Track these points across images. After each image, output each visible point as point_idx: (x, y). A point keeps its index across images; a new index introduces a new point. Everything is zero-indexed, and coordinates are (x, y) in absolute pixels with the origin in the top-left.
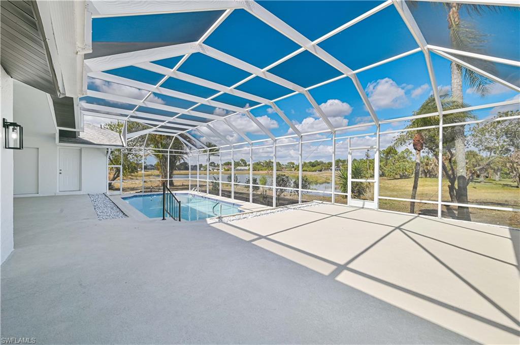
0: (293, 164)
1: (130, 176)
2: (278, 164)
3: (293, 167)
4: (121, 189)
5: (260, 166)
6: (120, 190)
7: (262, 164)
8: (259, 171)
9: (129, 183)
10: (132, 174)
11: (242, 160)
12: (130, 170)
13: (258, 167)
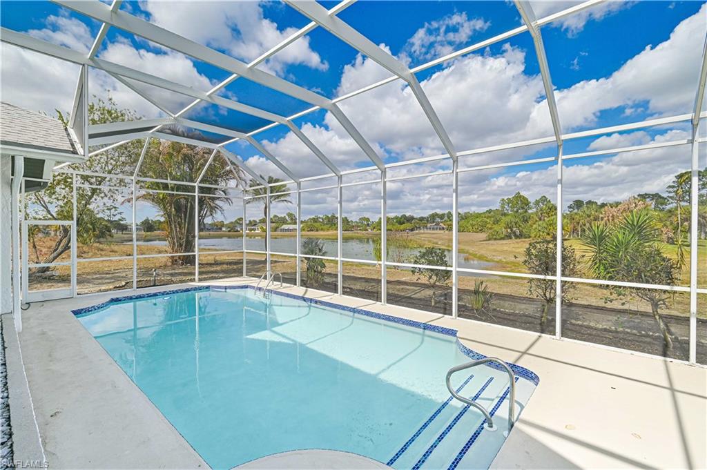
0: (368, 220)
1: (98, 245)
2: (345, 221)
3: (368, 225)
4: (74, 279)
5: (318, 224)
6: (69, 281)
7: (321, 220)
8: (317, 231)
9: (96, 262)
10: (101, 240)
11: (290, 215)
12: (97, 232)
13: (316, 224)
